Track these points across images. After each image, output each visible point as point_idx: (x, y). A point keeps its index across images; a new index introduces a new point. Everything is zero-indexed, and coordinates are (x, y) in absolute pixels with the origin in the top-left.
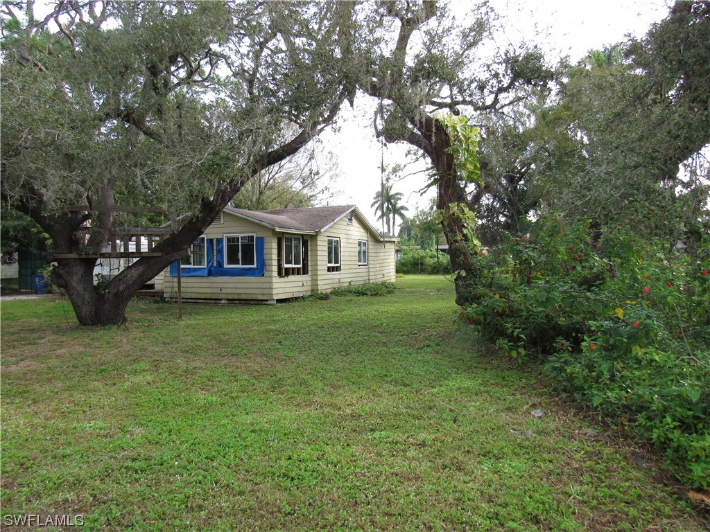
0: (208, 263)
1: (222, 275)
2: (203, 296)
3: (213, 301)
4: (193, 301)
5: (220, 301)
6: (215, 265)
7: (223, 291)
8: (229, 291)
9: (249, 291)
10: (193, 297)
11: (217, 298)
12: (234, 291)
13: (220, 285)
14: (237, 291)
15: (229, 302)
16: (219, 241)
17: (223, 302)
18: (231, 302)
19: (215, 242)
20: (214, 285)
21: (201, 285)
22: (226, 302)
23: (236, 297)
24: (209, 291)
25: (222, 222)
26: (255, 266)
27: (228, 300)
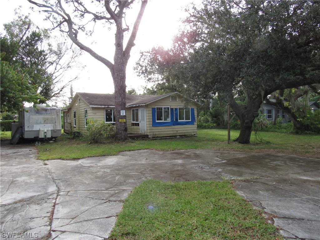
0: (171, 119)
1: (177, 125)
2: (169, 135)
3: (173, 137)
4: (165, 138)
5: (176, 137)
6: (174, 120)
7: (178, 132)
8: (181, 132)
9: (189, 131)
10: (164, 136)
11: (176, 135)
12: (182, 132)
13: (177, 130)
14: (184, 132)
15: (181, 137)
16: (176, 109)
17: (178, 137)
18: (181, 136)
19: (174, 110)
20: (174, 130)
21: (168, 130)
22: (179, 137)
23: (183, 134)
24: (172, 132)
25: (177, 101)
26: (190, 120)
27: (179, 136)
